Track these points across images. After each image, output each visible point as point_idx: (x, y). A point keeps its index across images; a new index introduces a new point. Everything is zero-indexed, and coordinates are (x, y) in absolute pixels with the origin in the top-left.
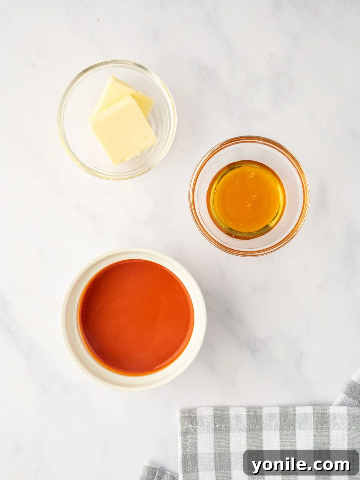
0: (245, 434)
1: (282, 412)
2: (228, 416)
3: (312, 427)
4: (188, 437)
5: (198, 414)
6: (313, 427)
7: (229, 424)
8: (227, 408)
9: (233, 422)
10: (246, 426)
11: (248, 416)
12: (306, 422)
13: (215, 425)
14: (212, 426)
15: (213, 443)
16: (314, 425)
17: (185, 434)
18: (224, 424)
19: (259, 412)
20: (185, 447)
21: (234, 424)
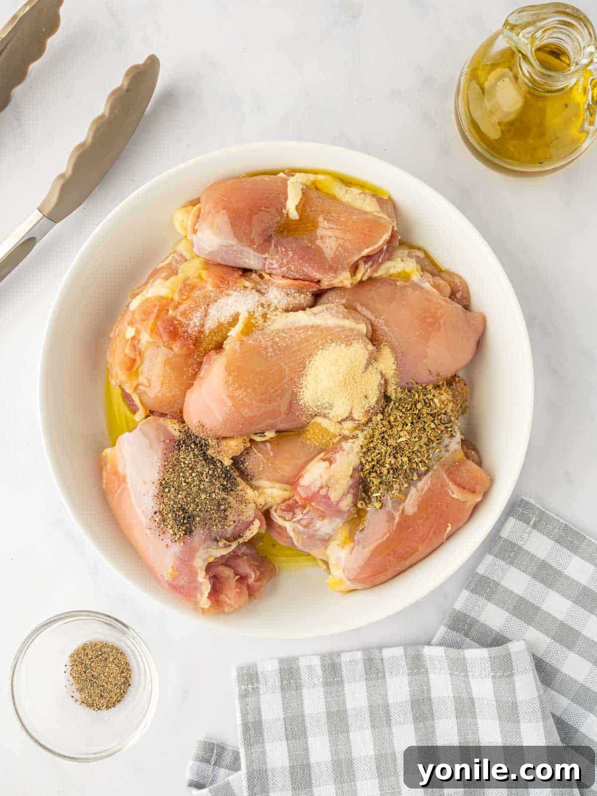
0: (322, 690)
1: (366, 658)
2: (298, 668)
3: (405, 672)
4: (248, 700)
5: (259, 670)
6: (407, 672)
7: (300, 679)
8: (296, 659)
9: (304, 675)
10: (321, 680)
11: (323, 666)
12: (398, 667)
13: (282, 681)
14: (278, 684)
15: (281, 705)
16: (408, 670)
17: (243, 696)
18: (293, 680)
19: (336, 660)
20: (245, 714)
21: (306, 679)
